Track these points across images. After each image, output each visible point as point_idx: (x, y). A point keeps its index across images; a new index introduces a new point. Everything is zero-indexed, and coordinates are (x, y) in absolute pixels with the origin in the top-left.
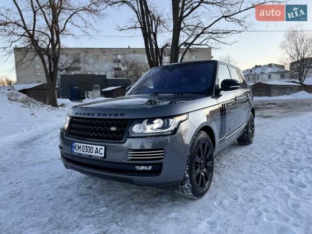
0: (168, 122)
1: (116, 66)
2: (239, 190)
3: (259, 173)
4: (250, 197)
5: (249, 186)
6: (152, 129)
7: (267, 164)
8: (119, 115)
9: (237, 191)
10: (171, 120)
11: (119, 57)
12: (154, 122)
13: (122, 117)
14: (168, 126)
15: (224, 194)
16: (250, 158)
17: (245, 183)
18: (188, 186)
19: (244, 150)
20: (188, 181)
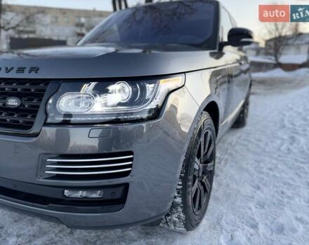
0: (143, 89)
1: (78, 30)
2: (252, 206)
3: (271, 173)
4: (277, 223)
5: (267, 199)
6: (106, 105)
7: (276, 156)
8: (26, 71)
9: (250, 209)
10: (150, 87)
11: (83, 20)
12: (111, 88)
13: (33, 76)
14: (143, 100)
15: (232, 217)
16: (251, 146)
17: (259, 192)
18: (179, 218)
19: (238, 134)
20: (180, 210)
